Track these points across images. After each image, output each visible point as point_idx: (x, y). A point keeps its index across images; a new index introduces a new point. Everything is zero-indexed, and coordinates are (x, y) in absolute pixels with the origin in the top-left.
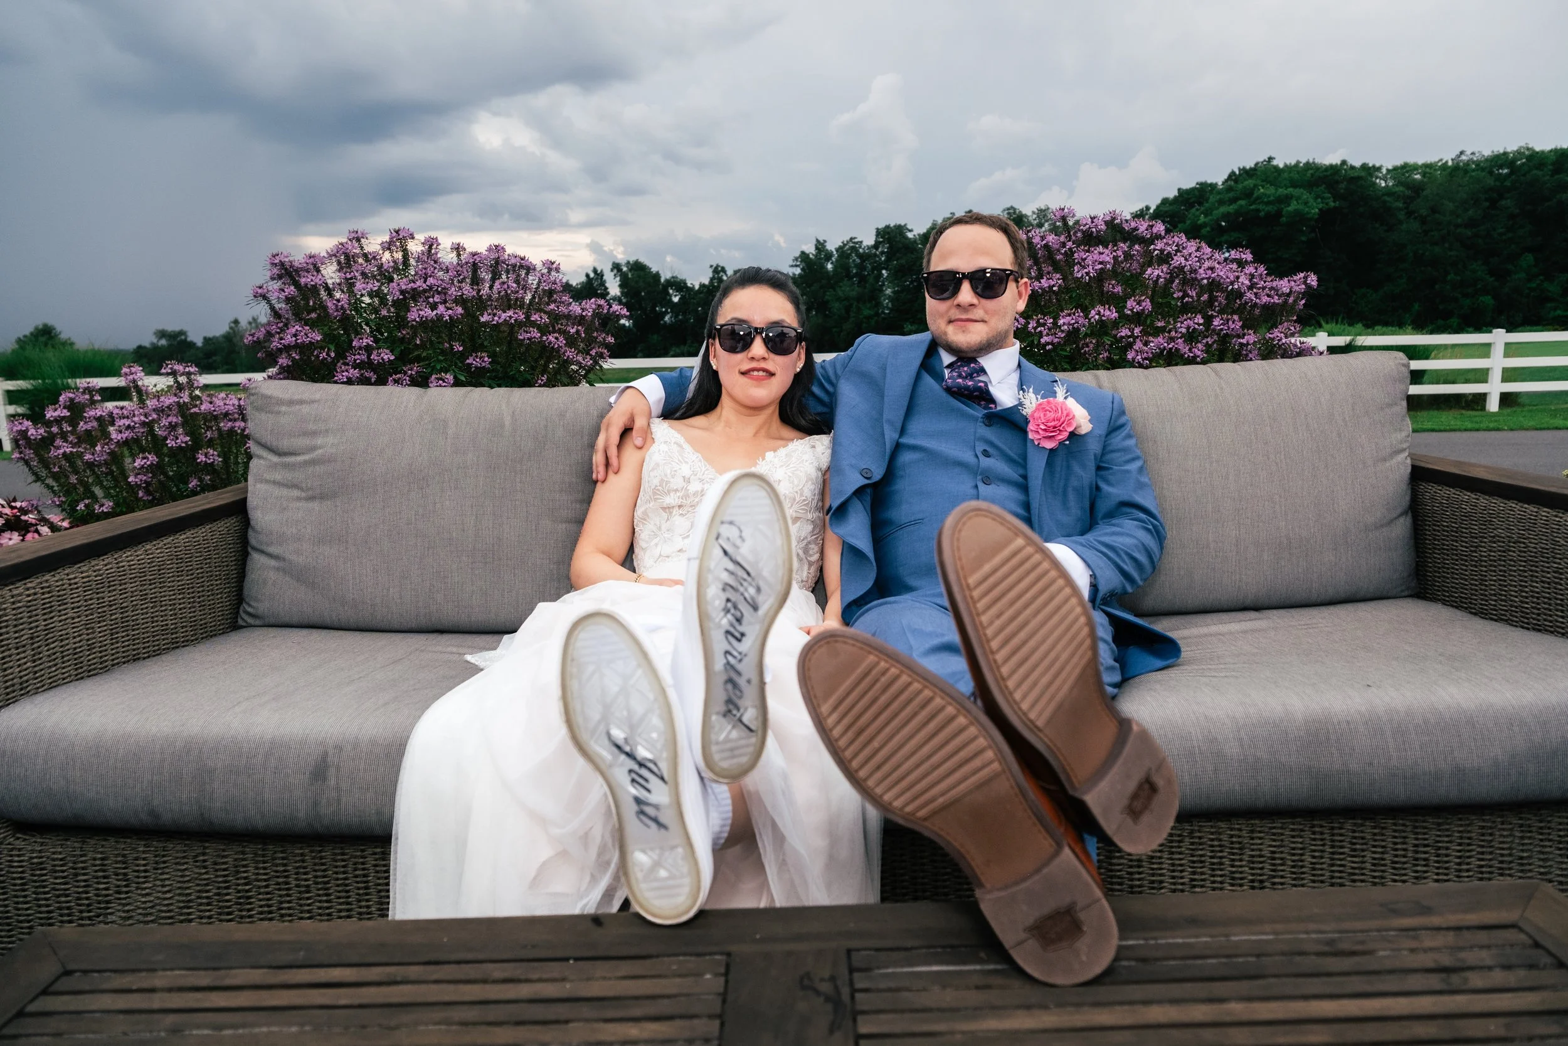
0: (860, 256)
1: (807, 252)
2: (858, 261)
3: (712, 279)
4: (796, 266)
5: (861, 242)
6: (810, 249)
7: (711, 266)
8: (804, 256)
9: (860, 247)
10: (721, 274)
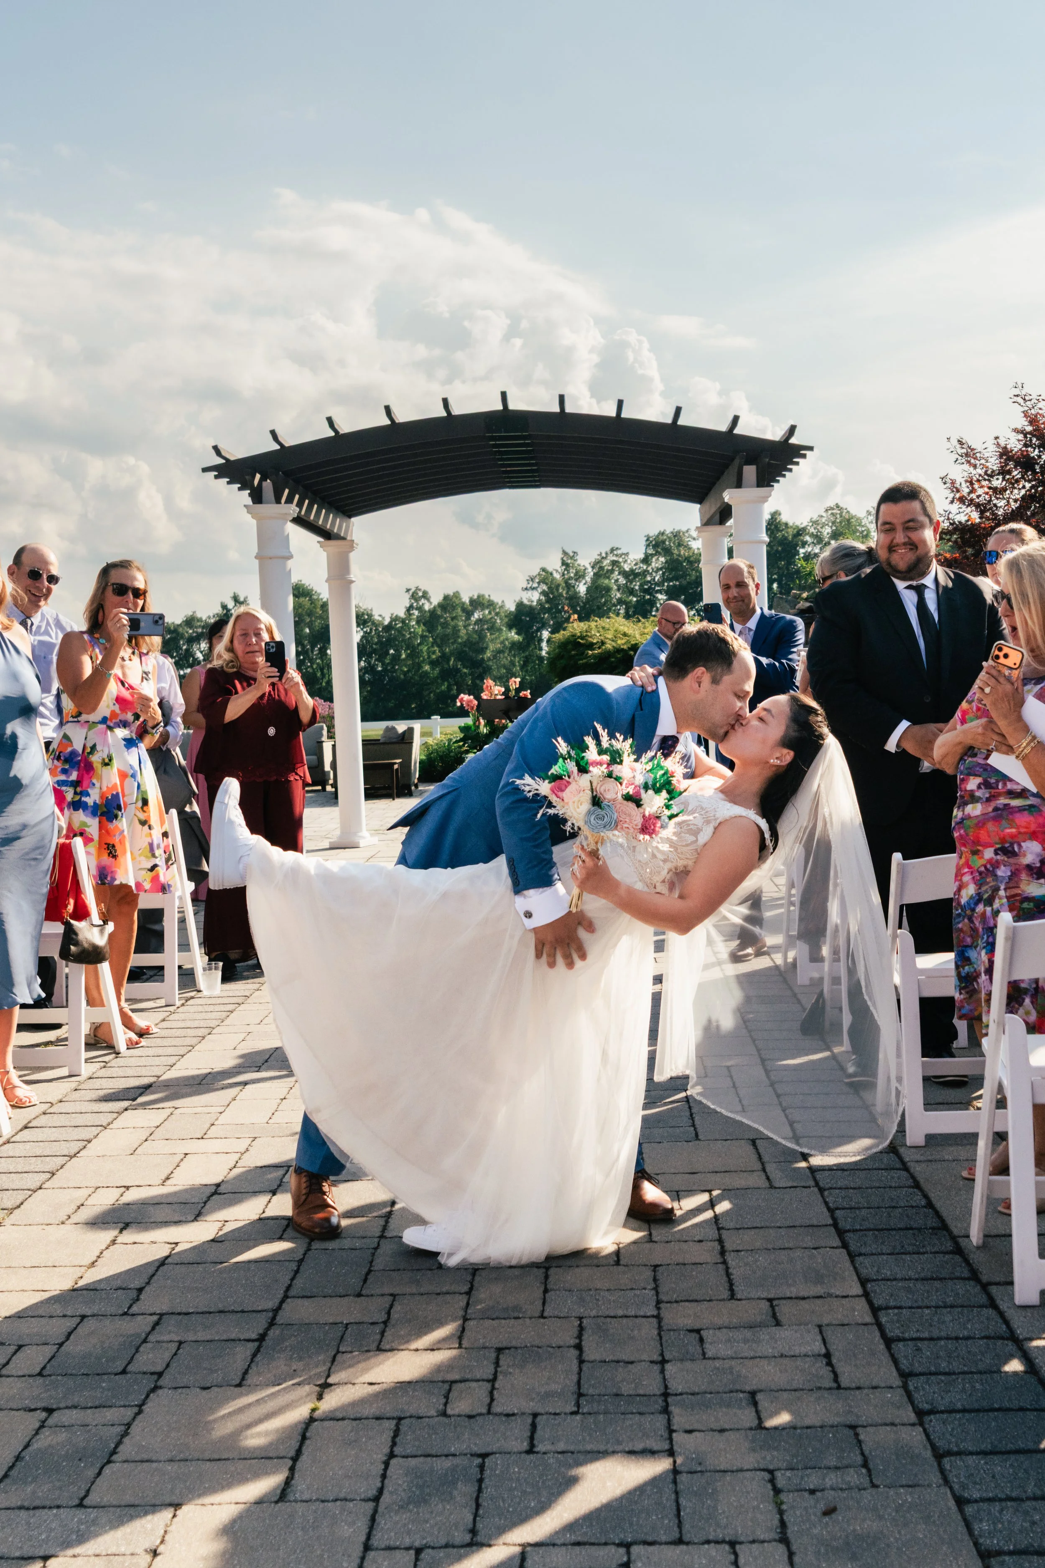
0: (625, 574)
1: (550, 569)
2: (622, 581)
3: (409, 609)
4: (533, 589)
5: (627, 554)
6: (554, 565)
7: (408, 590)
8: (545, 577)
9: (625, 561)
10: (423, 601)
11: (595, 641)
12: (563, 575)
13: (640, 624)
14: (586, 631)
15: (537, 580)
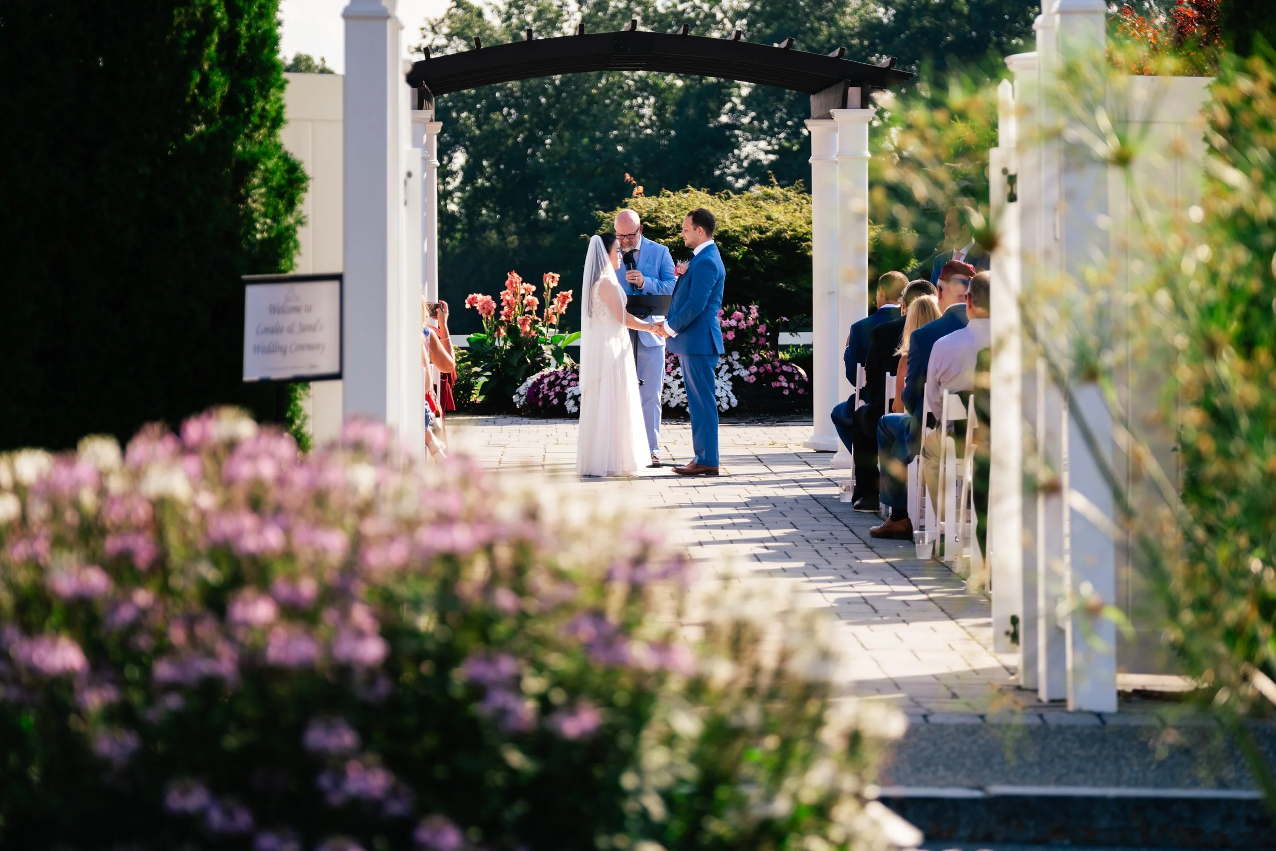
11: (668, 225)
12: (509, 17)
13: (730, 202)
14: (656, 211)
15: (446, 30)
